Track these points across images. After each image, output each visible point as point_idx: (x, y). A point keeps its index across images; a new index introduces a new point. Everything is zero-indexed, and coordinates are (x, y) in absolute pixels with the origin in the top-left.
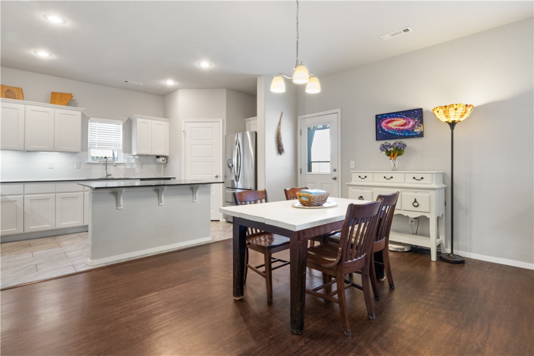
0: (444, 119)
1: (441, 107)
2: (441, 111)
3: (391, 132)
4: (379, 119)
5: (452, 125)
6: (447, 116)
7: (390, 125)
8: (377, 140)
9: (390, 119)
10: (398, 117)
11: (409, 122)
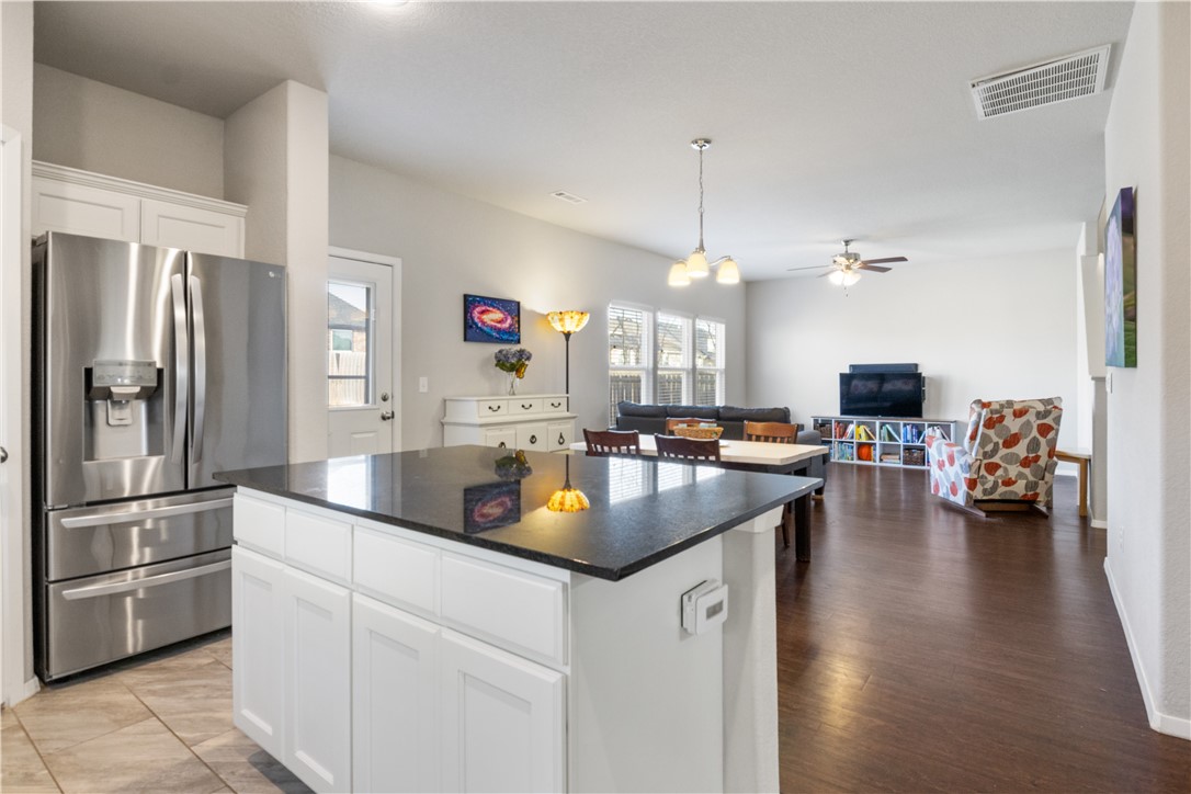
0: (558, 327)
1: (555, 313)
2: (556, 317)
3: (485, 328)
4: (470, 302)
5: (567, 335)
6: (562, 326)
7: (486, 317)
8: (465, 339)
9: (484, 308)
10: (494, 307)
11: (506, 319)
